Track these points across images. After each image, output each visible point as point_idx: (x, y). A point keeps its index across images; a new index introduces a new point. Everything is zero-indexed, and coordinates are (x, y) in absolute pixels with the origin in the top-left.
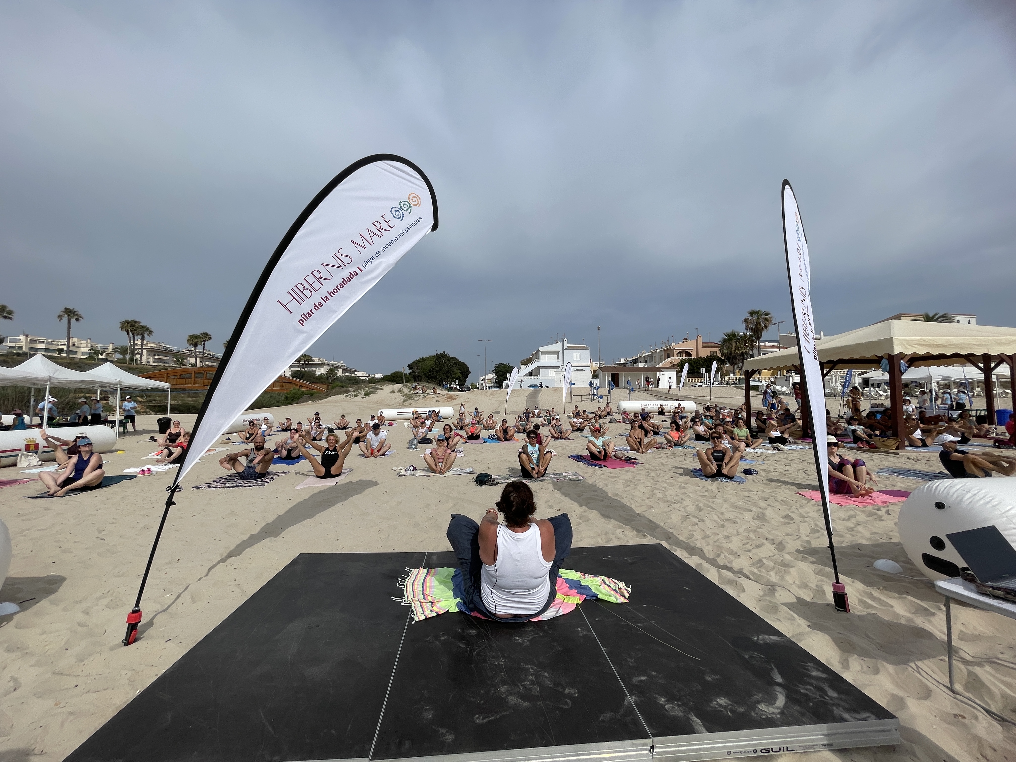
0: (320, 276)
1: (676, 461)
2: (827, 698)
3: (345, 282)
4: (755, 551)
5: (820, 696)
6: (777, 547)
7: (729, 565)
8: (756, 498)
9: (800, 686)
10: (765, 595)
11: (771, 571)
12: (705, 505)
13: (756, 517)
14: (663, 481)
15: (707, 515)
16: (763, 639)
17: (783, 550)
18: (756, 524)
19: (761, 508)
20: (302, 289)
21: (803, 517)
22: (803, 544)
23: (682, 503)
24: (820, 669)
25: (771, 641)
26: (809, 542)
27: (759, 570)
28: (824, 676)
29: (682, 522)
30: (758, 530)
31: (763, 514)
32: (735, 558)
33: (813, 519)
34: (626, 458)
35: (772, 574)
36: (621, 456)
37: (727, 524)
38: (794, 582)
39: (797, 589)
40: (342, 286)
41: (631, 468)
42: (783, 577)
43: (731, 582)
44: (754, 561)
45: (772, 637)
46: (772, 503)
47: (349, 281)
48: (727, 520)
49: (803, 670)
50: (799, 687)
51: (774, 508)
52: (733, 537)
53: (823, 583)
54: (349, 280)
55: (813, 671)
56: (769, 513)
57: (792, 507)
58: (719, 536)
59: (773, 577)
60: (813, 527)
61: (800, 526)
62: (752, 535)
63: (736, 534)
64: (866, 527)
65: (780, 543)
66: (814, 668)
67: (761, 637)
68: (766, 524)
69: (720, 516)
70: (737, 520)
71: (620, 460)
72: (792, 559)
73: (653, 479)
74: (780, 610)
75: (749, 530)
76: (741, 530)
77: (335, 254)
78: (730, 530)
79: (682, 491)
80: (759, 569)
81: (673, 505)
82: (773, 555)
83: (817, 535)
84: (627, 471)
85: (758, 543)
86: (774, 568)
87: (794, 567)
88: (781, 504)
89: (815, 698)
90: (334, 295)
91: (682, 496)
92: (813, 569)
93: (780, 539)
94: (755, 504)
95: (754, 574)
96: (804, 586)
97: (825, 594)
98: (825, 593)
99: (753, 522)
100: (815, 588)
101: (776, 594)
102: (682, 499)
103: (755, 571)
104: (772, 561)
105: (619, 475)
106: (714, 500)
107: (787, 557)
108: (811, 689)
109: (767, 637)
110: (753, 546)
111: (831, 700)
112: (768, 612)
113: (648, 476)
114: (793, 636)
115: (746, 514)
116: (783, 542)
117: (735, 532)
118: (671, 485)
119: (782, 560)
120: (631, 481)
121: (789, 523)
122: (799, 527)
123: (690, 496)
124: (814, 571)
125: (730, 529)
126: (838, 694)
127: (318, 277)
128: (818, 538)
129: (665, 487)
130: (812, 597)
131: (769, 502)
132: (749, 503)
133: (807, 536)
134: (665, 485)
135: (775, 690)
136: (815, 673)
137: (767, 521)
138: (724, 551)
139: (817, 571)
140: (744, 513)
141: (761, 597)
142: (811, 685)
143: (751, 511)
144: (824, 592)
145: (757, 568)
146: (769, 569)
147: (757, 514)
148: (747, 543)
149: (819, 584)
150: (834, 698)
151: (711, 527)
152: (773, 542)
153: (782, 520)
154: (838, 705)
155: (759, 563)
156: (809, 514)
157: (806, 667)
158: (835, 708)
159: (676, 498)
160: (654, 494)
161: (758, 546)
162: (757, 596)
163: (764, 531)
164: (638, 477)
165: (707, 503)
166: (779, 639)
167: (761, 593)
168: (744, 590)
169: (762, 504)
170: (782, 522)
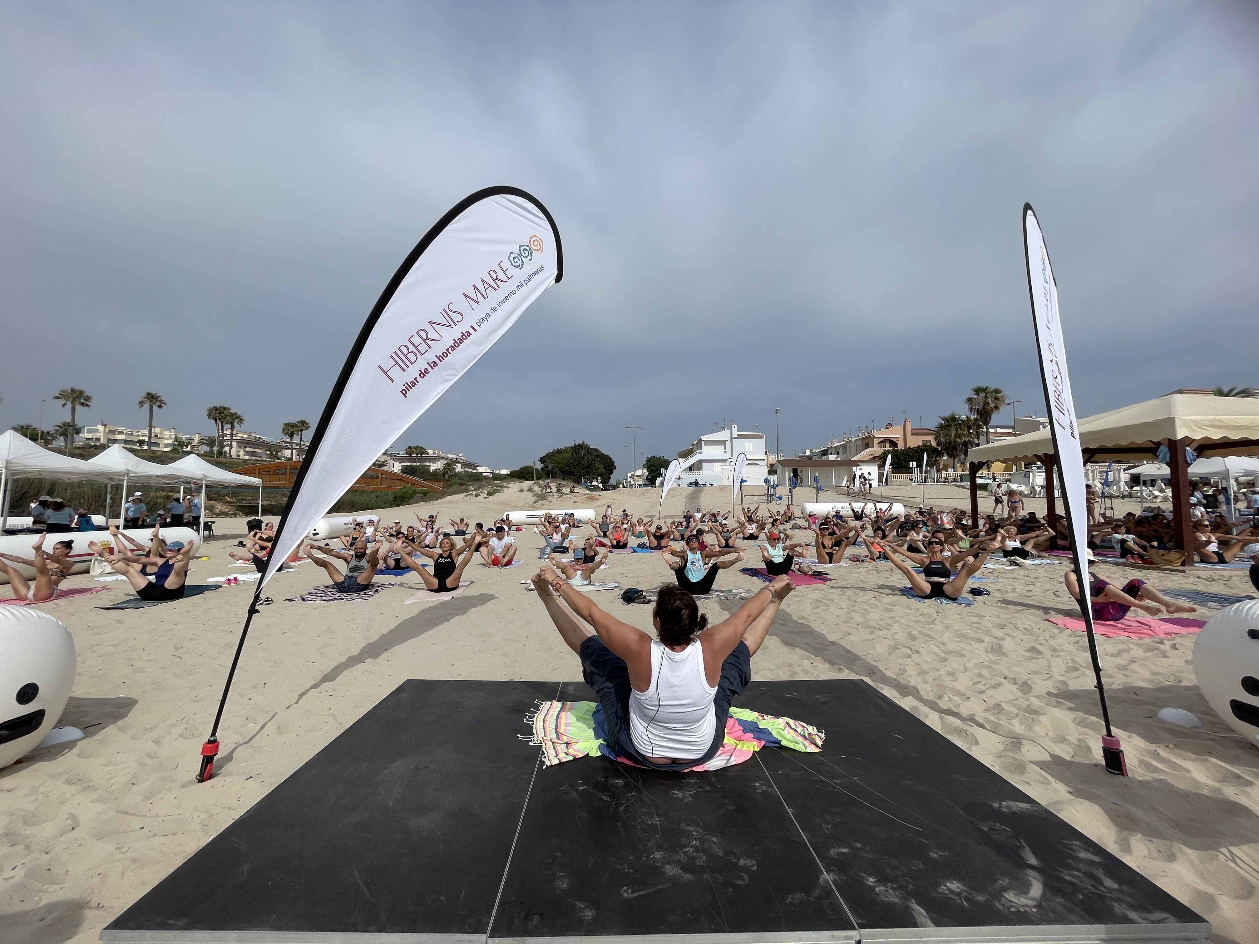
0: (427, 336)
1: (879, 577)
2: (1102, 889)
3: (457, 344)
4: (990, 692)
5: (1092, 886)
6: (1020, 688)
7: (955, 710)
8: (989, 625)
9: (1063, 871)
10: (1006, 750)
11: (1013, 718)
12: (920, 632)
13: (989, 649)
14: (864, 602)
15: (922, 645)
16: (1008, 806)
17: (1029, 692)
18: (990, 659)
19: (995, 638)
20: (406, 352)
21: (1055, 650)
22: (1057, 685)
23: (888, 629)
24: (1091, 849)
25: (1018, 809)
26: (1064, 683)
27: (996, 718)
28: (1097, 859)
29: (890, 653)
30: (994, 666)
31: (1000, 646)
32: (964, 700)
33: (1069, 653)
34: (814, 572)
35: (1016, 722)
36: (808, 570)
37: (951, 658)
38: (1047, 735)
39: (1051, 744)
40: (453, 348)
41: (820, 585)
42: (1031, 728)
43: (959, 731)
44: (989, 706)
45: (1020, 804)
46: (1010, 632)
47: (461, 343)
48: (950, 652)
49: (1067, 851)
50: (1061, 872)
51: (1013, 638)
52: (959, 674)
53: (1086, 737)
54: (461, 341)
55: (1080, 852)
56: (1008, 644)
57: (1038, 637)
58: (940, 673)
59: (1018, 727)
60: (1070, 664)
61: (1052, 662)
62: (985, 672)
63: (964, 671)
64: (1144, 665)
65: (1025, 683)
66: (1082, 848)
67: (1004, 803)
68: (1004, 658)
69: (942, 647)
70: (965, 652)
71: (806, 575)
72: (1043, 705)
73: (849, 599)
74: (1028, 770)
75: (981, 665)
76: (970, 666)
77: (444, 310)
78: (955, 665)
79: (888, 614)
80: (997, 716)
81: (878, 633)
82: (1014, 698)
83: (1075, 674)
84: (815, 589)
85: (993, 682)
86: (1017, 715)
87: (1045, 714)
88: (1024, 634)
89: (1085, 889)
90: (443, 359)
91: (889, 621)
92: (1072, 719)
93: (1024, 678)
94: (988, 633)
95: (990, 721)
96: (1062, 739)
97: (1091, 751)
98: (1091, 749)
99: (986, 655)
100: (1077, 743)
101: (1022, 749)
102: (889, 625)
103: (992, 718)
104: (1014, 706)
105: (805, 593)
106: (931, 626)
107: (1036, 702)
108: (1079, 876)
109: (1012, 803)
110: (988, 686)
111: (1109, 892)
112: (1011, 772)
113: (843, 595)
114: (1048, 805)
115: (975, 645)
116: (1029, 682)
117: (962, 668)
118: (874, 606)
119: (1029, 705)
120: (821, 602)
121: (1036, 658)
122: (1049, 662)
123: (899, 621)
124: (1073, 721)
125: (955, 663)
126: (1120, 885)
127: (425, 337)
128: (1077, 678)
129: (866, 610)
130: (1072, 754)
131: (1006, 630)
132: (980, 631)
133: (1061, 676)
134: (866, 607)
135: (1027, 875)
136: (1083, 855)
137: (1005, 655)
138: (948, 692)
139: (1078, 720)
140: (973, 643)
141: (1000, 752)
142: (1079, 870)
143: (983, 641)
144: (1089, 749)
145: (994, 714)
146: (1010, 716)
147: (990, 646)
148: (980, 682)
149: (1081, 737)
150: (1114, 890)
151: (930, 661)
152: (1014, 682)
153: (1027, 654)
154: (1119, 901)
155: (998, 708)
156: (1064, 647)
157: (1071, 847)
158: (1115, 904)
159: (880, 623)
160: (852, 618)
161: (994, 687)
162: (996, 751)
163: (1002, 667)
164: (830, 597)
165: (922, 630)
166: (1029, 807)
167: (1001, 747)
168: (977, 743)
169: (998, 633)
170: (1025, 656)
